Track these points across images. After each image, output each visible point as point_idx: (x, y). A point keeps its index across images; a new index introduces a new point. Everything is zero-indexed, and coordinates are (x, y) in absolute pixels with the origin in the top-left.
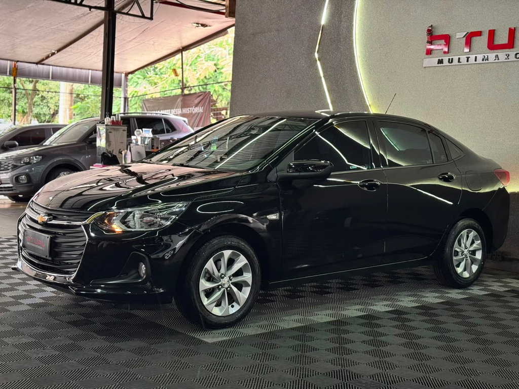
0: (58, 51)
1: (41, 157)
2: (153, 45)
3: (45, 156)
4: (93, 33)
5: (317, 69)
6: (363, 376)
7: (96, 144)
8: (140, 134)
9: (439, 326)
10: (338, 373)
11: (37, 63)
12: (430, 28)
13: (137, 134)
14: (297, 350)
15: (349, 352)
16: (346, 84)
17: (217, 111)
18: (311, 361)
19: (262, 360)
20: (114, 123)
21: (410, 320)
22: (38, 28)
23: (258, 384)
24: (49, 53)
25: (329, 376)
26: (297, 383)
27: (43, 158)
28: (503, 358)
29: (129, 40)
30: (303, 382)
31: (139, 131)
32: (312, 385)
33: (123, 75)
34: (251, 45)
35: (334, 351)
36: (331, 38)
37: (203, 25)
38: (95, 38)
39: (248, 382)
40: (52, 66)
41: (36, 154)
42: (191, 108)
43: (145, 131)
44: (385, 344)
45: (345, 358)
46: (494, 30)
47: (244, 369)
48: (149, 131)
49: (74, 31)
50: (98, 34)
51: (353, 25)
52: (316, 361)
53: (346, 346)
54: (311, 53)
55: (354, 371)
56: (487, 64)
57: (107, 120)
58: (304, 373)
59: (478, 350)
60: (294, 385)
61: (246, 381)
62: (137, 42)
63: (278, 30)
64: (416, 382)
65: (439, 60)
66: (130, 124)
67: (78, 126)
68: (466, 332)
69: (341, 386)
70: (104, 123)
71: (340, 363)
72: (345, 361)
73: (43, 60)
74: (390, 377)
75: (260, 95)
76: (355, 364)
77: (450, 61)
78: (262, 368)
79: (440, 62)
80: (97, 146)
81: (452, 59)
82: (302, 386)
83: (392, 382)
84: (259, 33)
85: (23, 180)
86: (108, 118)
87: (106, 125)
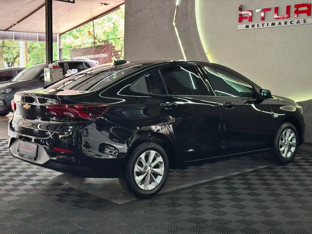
0: (18, 23)
1: (11, 89)
2: (75, 17)
3: (14, 88)
4: (38, 11)
5: (175, 32)
6: (208, 221)
7: (44, 80)
8: (71, 72)
9: (251, 186)
10: (194, 220)
11: (5, 30)
12: (241, 7)
13: (69, 73)
14: (170, 206)
15: (200, 206)
16: (192, 40)
17: (116, 53)
18: (179, 212)
19: (150, 214)
20: (54, 67)
21: (234, 184)
22: (5, 10)
23: (149, 229)
24: (12, 24)
25: (189, 221)
26: (171, 227)
27: (12, 89)
28: (287, 205)
29: (60, 15)
30: (174, 226)
31: (70, 71)
32: (179, 228)
33: (58, 35)
34: (135, 18)
35: (191, 206)
36: (183, 13)
37: (105, 4)
38: (40, 14)
39: (143, 227)
40: (15, 31)
41: (8, 87)
42: (100, 55)
43: (73, 71)
44: (221, 200)
45: (198, 210)
46: (278, 7)
47: (140, 220)
48: (76, 70)
49: (27, 11)
50: (41, 12)
51: (195, 5)
52: (181, 212)
53: (198, 202)
54: (171, 22)
55: (203, 218)
56: (274, 28)
57: (50, 65)
58: (175, 220)
59: (273, 201)
60: (169, 229)
61: (142, 228)
62: (65, 16)
63: (151, 9)
64: (238, 223)
65: (246, 25)
66: (64, 67)
67: (32, 69)
68: (266, 189)
69: (196, 227)
70: (48, 67)
71: (195, 213)
72: (198, 212)
73: (9, 28)
74: (223, 221)
75: (141, 48)
76: (203, 213)
77: (253, 26)
78: (150, 219)
79: (247, 27)
80: (45, 80)
81: (254, 25)
82: (174, 229)
83: (225, 223)
84: (139, 10)
85: (1, 103)
86: (50, 64)
87: (50, 69)
